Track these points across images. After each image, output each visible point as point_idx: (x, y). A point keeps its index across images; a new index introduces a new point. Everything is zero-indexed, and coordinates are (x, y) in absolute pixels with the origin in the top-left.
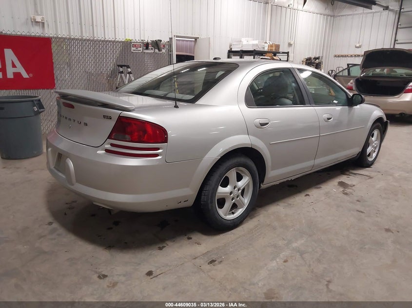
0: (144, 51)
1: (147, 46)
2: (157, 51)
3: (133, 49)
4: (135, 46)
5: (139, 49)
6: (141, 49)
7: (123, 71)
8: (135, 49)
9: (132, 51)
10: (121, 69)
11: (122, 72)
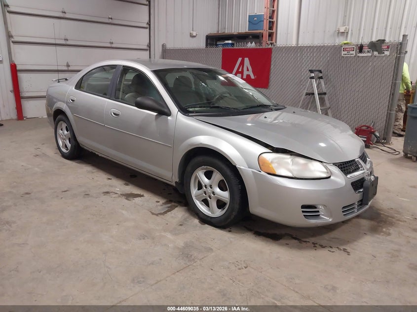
0: (358, 55)
1: (361, 48)
2: (376, 53)
3: (343, 53)
4: (345, 50)
5: (351, 52)
6: (354, 52)
7: (321, 77)
8: (346, 52)
9: (342, 55)
10: (313, 75)
11: (312, 78)
